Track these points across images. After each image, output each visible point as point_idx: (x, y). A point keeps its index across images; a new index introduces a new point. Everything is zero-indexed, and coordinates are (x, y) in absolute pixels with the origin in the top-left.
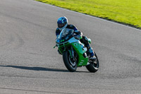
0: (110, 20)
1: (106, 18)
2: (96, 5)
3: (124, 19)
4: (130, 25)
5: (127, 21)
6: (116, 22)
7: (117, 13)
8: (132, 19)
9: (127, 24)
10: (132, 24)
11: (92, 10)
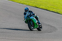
0: (38, 8)
1: (36, 7)
2: (31, 1)
3: (44, 7)
4: (46, 10)
5: (45, 8)
6: (40, 8)
7: (41, 5)
8: (47, 7)
9: (45, 10)
10: (47, 9)
11: (30, 3)
